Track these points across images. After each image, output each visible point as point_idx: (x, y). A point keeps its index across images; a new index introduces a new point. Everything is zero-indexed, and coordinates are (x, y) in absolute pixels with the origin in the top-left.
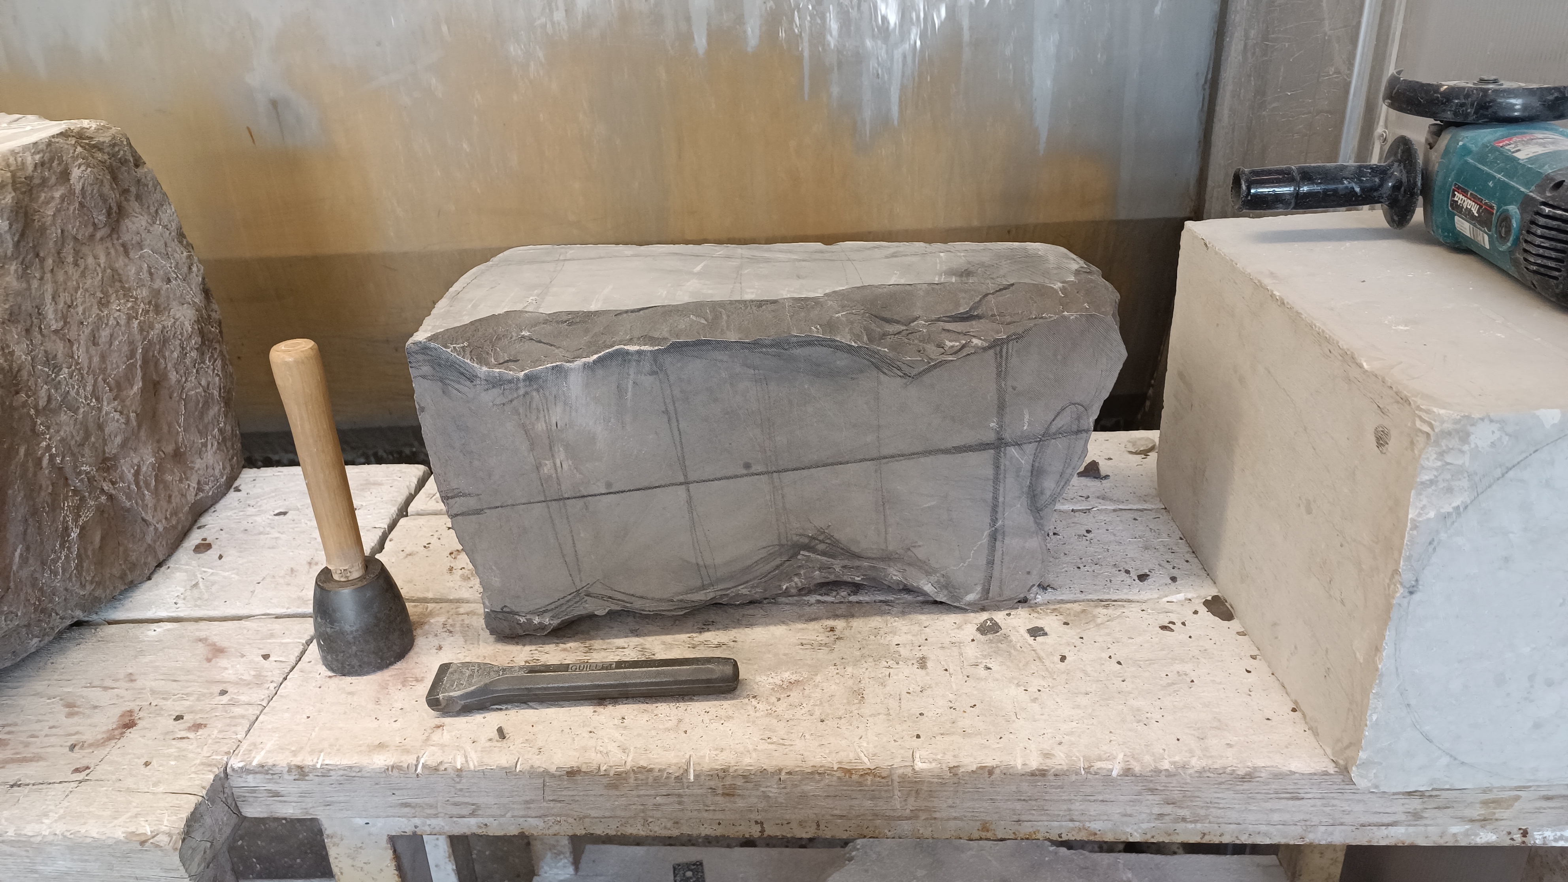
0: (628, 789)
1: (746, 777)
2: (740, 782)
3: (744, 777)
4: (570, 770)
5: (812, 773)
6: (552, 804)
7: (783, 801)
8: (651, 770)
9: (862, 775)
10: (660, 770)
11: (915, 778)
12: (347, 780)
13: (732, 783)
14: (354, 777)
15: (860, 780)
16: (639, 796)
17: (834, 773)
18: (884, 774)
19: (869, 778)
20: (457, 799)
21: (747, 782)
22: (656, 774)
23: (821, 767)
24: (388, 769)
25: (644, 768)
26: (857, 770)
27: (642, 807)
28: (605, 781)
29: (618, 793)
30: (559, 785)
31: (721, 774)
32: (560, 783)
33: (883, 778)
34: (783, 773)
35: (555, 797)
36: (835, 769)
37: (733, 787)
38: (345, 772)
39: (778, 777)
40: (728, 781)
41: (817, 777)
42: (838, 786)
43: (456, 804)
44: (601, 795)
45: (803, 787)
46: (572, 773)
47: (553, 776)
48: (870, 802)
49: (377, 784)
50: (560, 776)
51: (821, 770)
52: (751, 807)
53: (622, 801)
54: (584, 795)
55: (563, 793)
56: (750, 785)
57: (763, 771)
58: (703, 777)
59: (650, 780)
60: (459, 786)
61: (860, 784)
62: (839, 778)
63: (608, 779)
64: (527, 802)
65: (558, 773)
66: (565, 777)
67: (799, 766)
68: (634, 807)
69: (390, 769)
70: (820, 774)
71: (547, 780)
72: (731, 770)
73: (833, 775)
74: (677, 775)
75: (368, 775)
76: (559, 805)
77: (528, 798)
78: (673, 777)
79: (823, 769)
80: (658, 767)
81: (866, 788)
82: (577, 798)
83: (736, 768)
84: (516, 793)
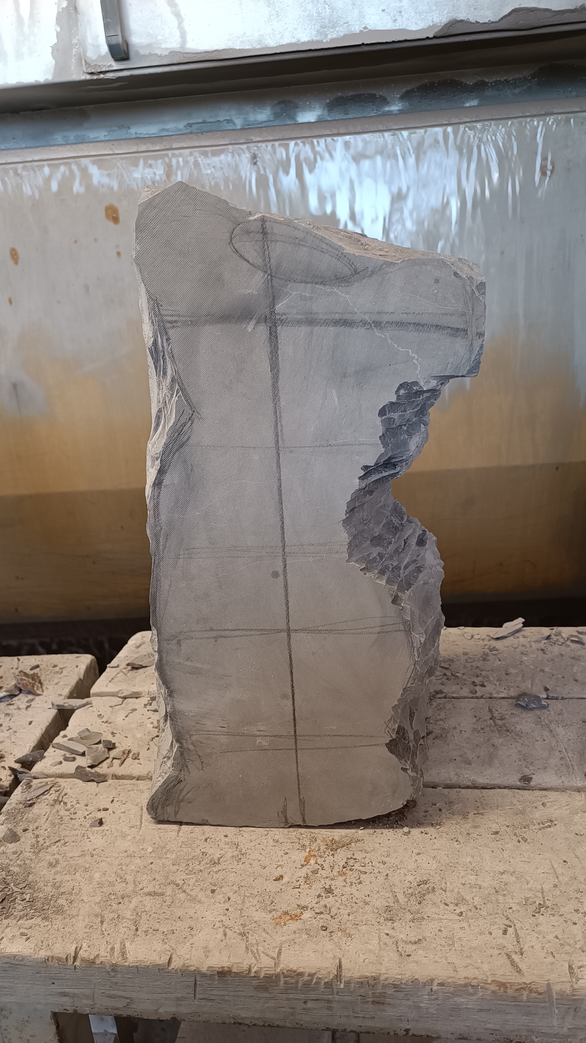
0: (278, 991)
1: (396, 987)
2: (390, 991)
3: (395, 986)
4: (220, 970)
5: (465, 985)
6: (203, 1003)
7: (434, 1012)
8: (301, 974)
9: (517, 990)
10: (309, 975)
11: (574, 995)
12: (11, 967)
13: (383, 991)
14: (18, 965)
15: (516, 995)
16: (288, 999)
17: (488, 986)
18: (540, 990)
19: (525, 993)
20: (112, 992)
21: (398, 991)
22: (306, 978)
23: (474, 978)
24: (48, 959)
25: (295, 971)
26: (512, 984)
27: (291, 1010)
28: (255, 982)
29: (268, 995)
30: (210, 984)
31: (371, 982)
32: (211, 982)
33: (540, 994)
34: (435, 983)
35: (206, 996)
36: (489, 981)
37: (383, 995)
38: (9, 960)
39: (430, 987)
40: (379, 990)
41: (471, 990)
42: (491, 1000)
43: (110, 997)
44: (251, 996)
45: (456, 999)
46: (223, 974)
47: (204, 975)
48: (525, 1017)
49: (37, 973)
50: (211, 975)
51: (474, 983)
52: (401, 1016)
53: (271, 1004)
54: (234, 996)
55: (214, 992)
56: (400, 995)
57: (415, 982)
58: (353, 985)
59: (300, 984)
60: (114, 980)
61: (515, 999)
62: (493, 992)
63: (259, 981)
64: (178, 999)
65: (209, 973)
66: (217, 978)
67: (451, 977)
68: (283, 1010)
69: (50, 959)
70: (473, 986)
71: (198, 979)
72: (382, 978)
73: (486, 989)
74: (326, 980)
75: (28, 964)
76: (210, 1004)
77: (179, 996)
78: (323, 982)
79: (476, 981)
80: (308, 971)
81: (522, 1004)
82: (227, 998)
83: (387, 976)
84: (168, 990)
